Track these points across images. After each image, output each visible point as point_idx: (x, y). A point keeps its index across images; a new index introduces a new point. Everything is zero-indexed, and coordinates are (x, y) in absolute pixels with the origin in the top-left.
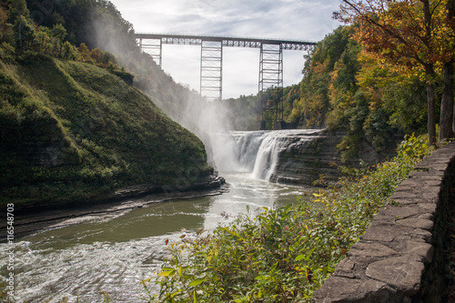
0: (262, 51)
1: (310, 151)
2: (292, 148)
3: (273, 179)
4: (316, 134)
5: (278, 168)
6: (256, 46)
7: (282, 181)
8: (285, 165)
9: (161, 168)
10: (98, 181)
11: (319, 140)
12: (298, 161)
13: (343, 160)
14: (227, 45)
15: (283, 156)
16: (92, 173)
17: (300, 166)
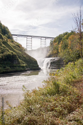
0: (41, 39)
1: (57, 62)
2: (54, 62)
3: (49, 68)
4: (58, 59)
5: (50, 66)
6: (40, 38)
7: (51, 68)
8: (52, 65)
9: (31, 65)
10: (23, 67)
11: (59, 60)
12: (55, 64)
13: (65, 64)
15: (51, 63)
16: (22, 65)
17: (55, 65)
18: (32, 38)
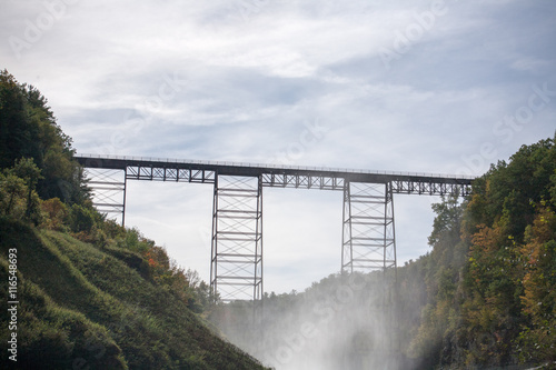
0: (348, 197)
6: (334, 187)
14: (272, 184)
18: (260, 185)
